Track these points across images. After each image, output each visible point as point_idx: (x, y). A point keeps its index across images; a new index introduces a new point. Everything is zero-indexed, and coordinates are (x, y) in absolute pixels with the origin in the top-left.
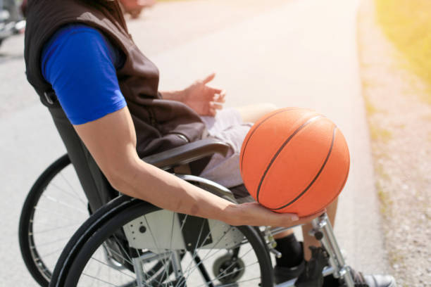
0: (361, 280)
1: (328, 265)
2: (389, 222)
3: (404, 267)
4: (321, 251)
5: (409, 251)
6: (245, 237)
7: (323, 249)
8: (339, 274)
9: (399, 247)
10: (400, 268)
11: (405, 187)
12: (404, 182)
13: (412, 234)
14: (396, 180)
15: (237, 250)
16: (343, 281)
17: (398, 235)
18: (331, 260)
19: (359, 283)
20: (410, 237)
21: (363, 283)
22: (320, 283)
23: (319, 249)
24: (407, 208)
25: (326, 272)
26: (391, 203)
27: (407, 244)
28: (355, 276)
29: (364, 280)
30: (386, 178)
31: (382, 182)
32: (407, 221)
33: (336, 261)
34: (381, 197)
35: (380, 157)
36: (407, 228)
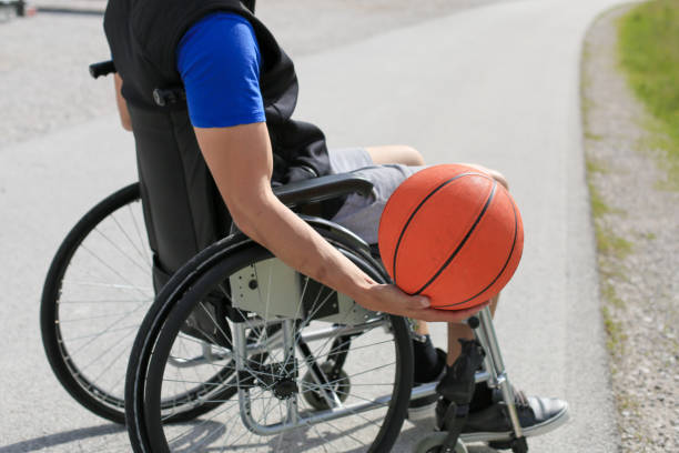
1: (481, 369)
2: (618, 361)
3: (637, 416)
4: (473, 345)
5: (647, 399)
7: (477, 343)
8: (496, 381)
9: (632, 392)
10: (631, 415)
11: (648, 319)
12: (646, 312)
13: (653, 378)
14: (633, 309)
16: (500, 394)
17: (631, 378)
18: (487, 362)
19: (520, 404)
20: (649, 382)
21: (524, 405)
23: (473, 341)
24: (649, 347)
25: (479, 377)
26: (625, 338)
27: (644, 390)
30: (619, 304)
31: (611, 311)
32: (648, 363)
34: (608, 327)
35: (609, 276)
36: (646, 371)
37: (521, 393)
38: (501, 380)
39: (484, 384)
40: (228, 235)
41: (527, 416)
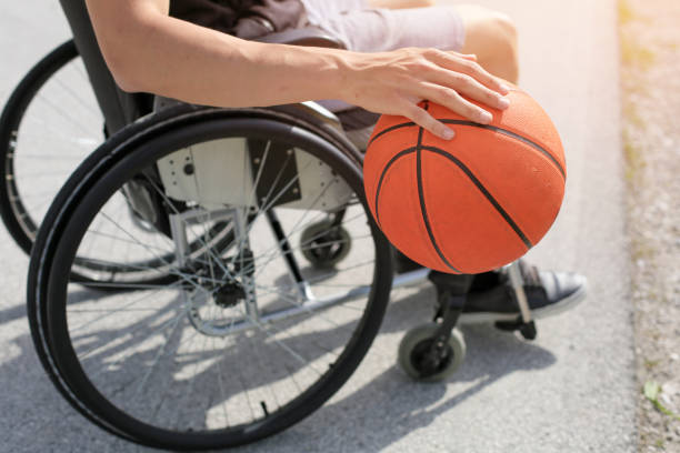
0: (535, 279)
2: (636, 194)
3: (654, 266)
5: (664, 242)
6: (354, 195)
9: (648, 234)
10: (646, 266)
11: (668, 142)
12: (667, 134)
13: (671, 216)
14: (655, 130)
15: (340, 214)
17: (648, 216)
20: (667, 222)
24: (666, 175)
26: (643, 165)
27: (661, 230)
28: (526, 271)
30: (639, 124)
31: (632, 131)
32: (666, 196)
34: (628, 154)
35: (632, 91)
36: (664, 207)
37: (535, 268)
38: (508, 266)
40: (151, 111)
41: (539, 297)
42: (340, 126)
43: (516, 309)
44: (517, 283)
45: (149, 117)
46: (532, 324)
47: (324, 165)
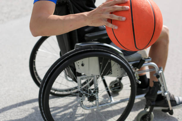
0: (173, 98)
1: (160, 90)
4: (158, 83)
6: (126, 73)
7: (159, 82)
8: (164, 94)
16: (166, 97)
18: (162, 88)
19: (172, 99)
21: (173, 99)
22: (156, 97)
23: (157, 82)
25: (159, 93)
28: (171, 96)
29: (174, 98)
33: (163, 88)
37: (173, 95)
38: (166, 94)
39: (160, 95)
40: (74, 49)
41: (174, 103)
42: (123, 55)
43: (168, 106)
44: (168, 99)
45: (73, 50)
46: (172, 110)
47: (119, 65)
